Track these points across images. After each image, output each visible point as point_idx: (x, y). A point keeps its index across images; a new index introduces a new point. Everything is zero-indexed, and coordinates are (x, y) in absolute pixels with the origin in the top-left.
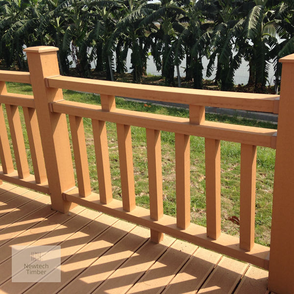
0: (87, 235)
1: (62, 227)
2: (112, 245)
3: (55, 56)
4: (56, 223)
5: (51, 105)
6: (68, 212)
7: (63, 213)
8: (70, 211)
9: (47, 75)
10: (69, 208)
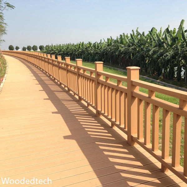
0: (134, 158)
1: (127, 151)
2: (142, 165)
3: (138, 71)
4: (125, 149)
5: (132, 93)
6: (133, 146)
7: (131, 146)
8: (134, 146)
9: (132, 79)
10: (134, 144)
